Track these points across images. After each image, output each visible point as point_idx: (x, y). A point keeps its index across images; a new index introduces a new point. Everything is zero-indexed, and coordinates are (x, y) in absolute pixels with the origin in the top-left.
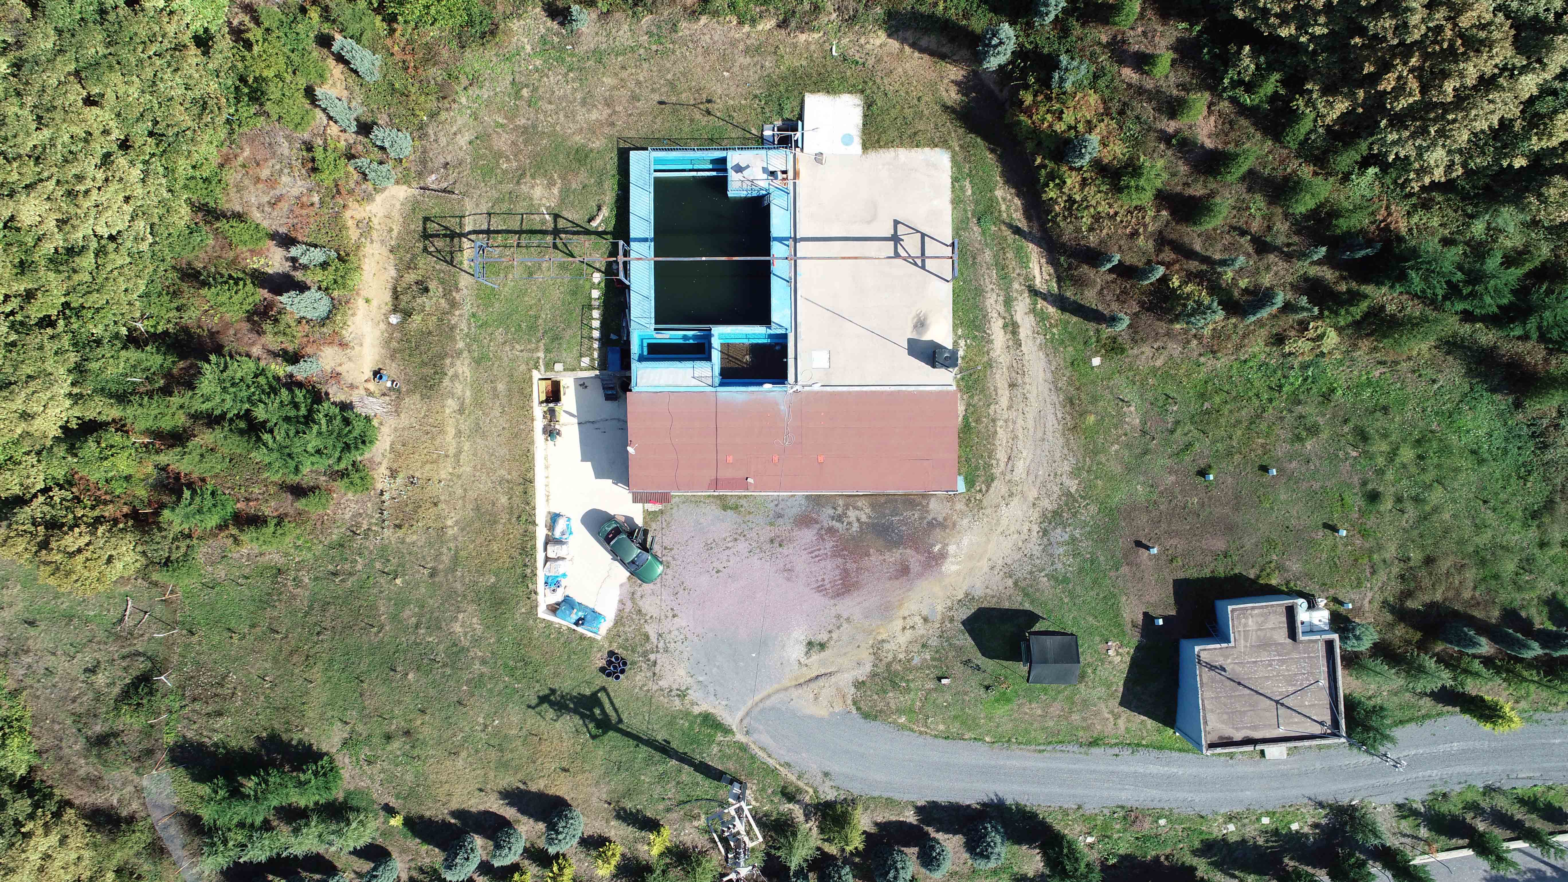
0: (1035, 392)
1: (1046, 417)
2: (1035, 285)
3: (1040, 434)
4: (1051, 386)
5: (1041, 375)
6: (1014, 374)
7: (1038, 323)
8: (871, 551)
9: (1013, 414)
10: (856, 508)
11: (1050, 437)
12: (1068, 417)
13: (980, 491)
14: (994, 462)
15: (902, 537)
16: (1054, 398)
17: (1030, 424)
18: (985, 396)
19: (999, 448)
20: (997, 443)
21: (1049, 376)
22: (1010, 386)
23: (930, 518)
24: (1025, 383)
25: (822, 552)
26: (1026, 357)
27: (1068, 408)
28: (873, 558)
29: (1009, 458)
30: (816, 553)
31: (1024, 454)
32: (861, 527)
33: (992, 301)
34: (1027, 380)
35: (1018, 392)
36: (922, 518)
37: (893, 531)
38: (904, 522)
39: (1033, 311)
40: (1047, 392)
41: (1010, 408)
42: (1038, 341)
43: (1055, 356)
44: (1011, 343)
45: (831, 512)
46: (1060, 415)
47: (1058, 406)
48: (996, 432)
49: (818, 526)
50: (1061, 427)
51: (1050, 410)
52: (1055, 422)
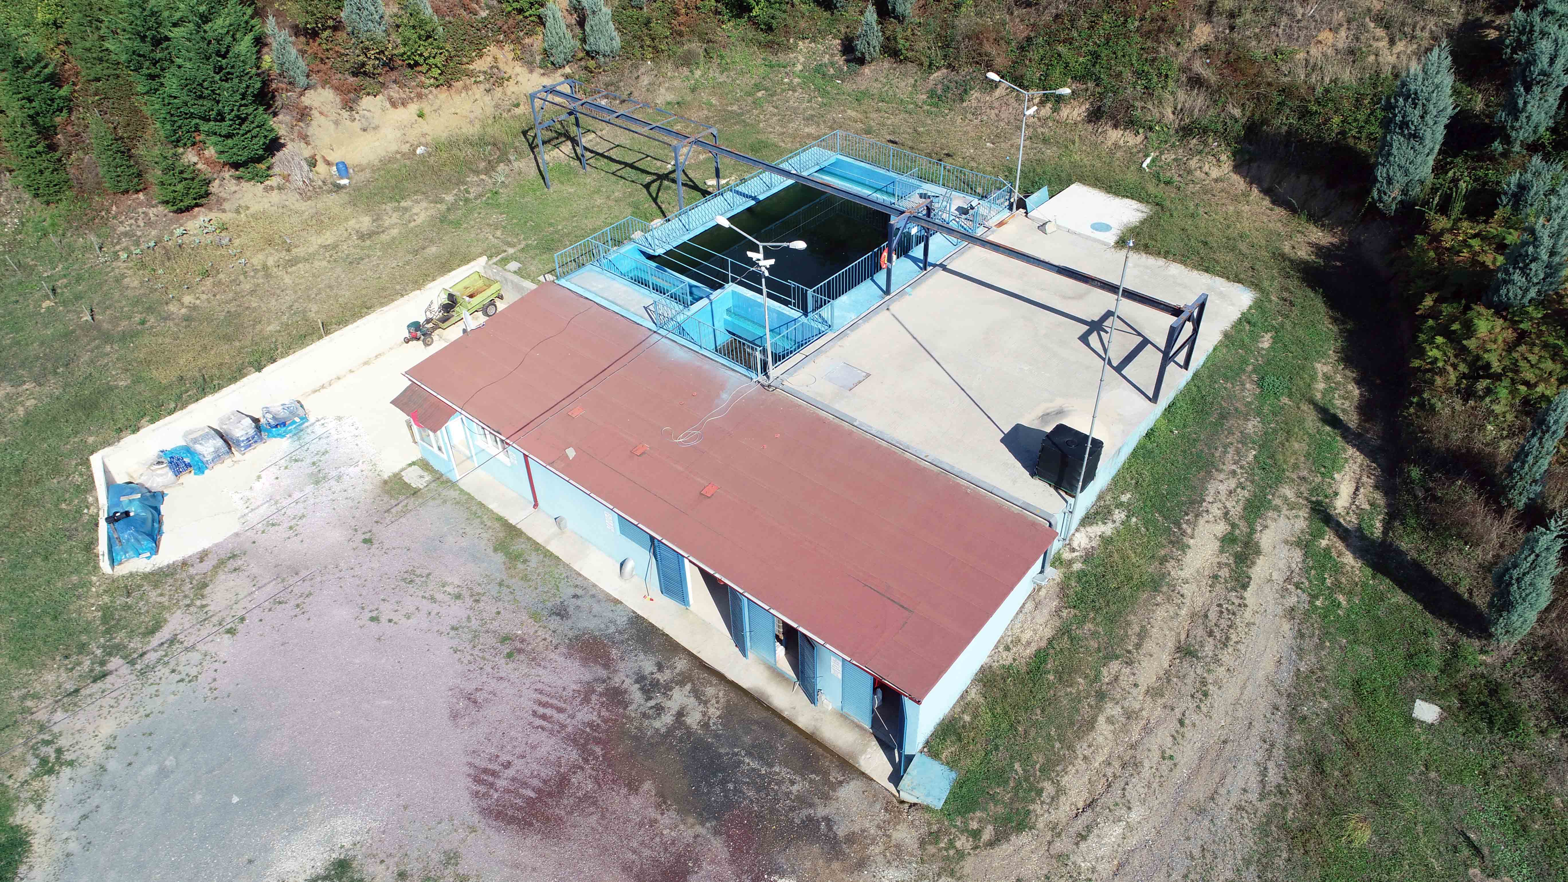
0: (1231, 691)
1: (1235, 760)
2: (1331, 505)
3: (1199, 792)
4: (1283, 702)
5: (1267, 665)
6: (1200, 632)
7: (1306, 570)
8: (647, 785)
9: (1153, 711)
10: (697, 694)
11: (1224, 812)
12: (1296, 798)
13: (976, 834)
14: (1049, 788)
15: (729, 805)
16: (1279, 733)
17: (1187, 755)
18: (1110, 634)
19: (1080, 764)
20: (1082, 749)
21: (1286, 678)
22: (1179, 649)
23: (821, 811)
24: (1217, 660)
25: (562, 717)
26: (1248, 614)
27: (1304, 776)
28: (636, 802)
29: (1091, 805)
30: (548, 712)
31: (1134, 816)
32: (670, 731)
33: (1223, 488)
34: (1226, 657)
35: (1193, 671)
36: (803, 801)
37: (723, 782)
38: (762, 784)
39: (1305, 544)
40: (1262, 707)
41: (1154, 693)
42: (1292, 600)
43: (1320, 646)
44: (1224, 573)
45: (648, 666)
46: (1273, 777)
47: (1279, 752)
48: (1091, 724)
49: (603, 673)
50: (1263, 807)
51: (1252, 750)
52: (1254, 784)
